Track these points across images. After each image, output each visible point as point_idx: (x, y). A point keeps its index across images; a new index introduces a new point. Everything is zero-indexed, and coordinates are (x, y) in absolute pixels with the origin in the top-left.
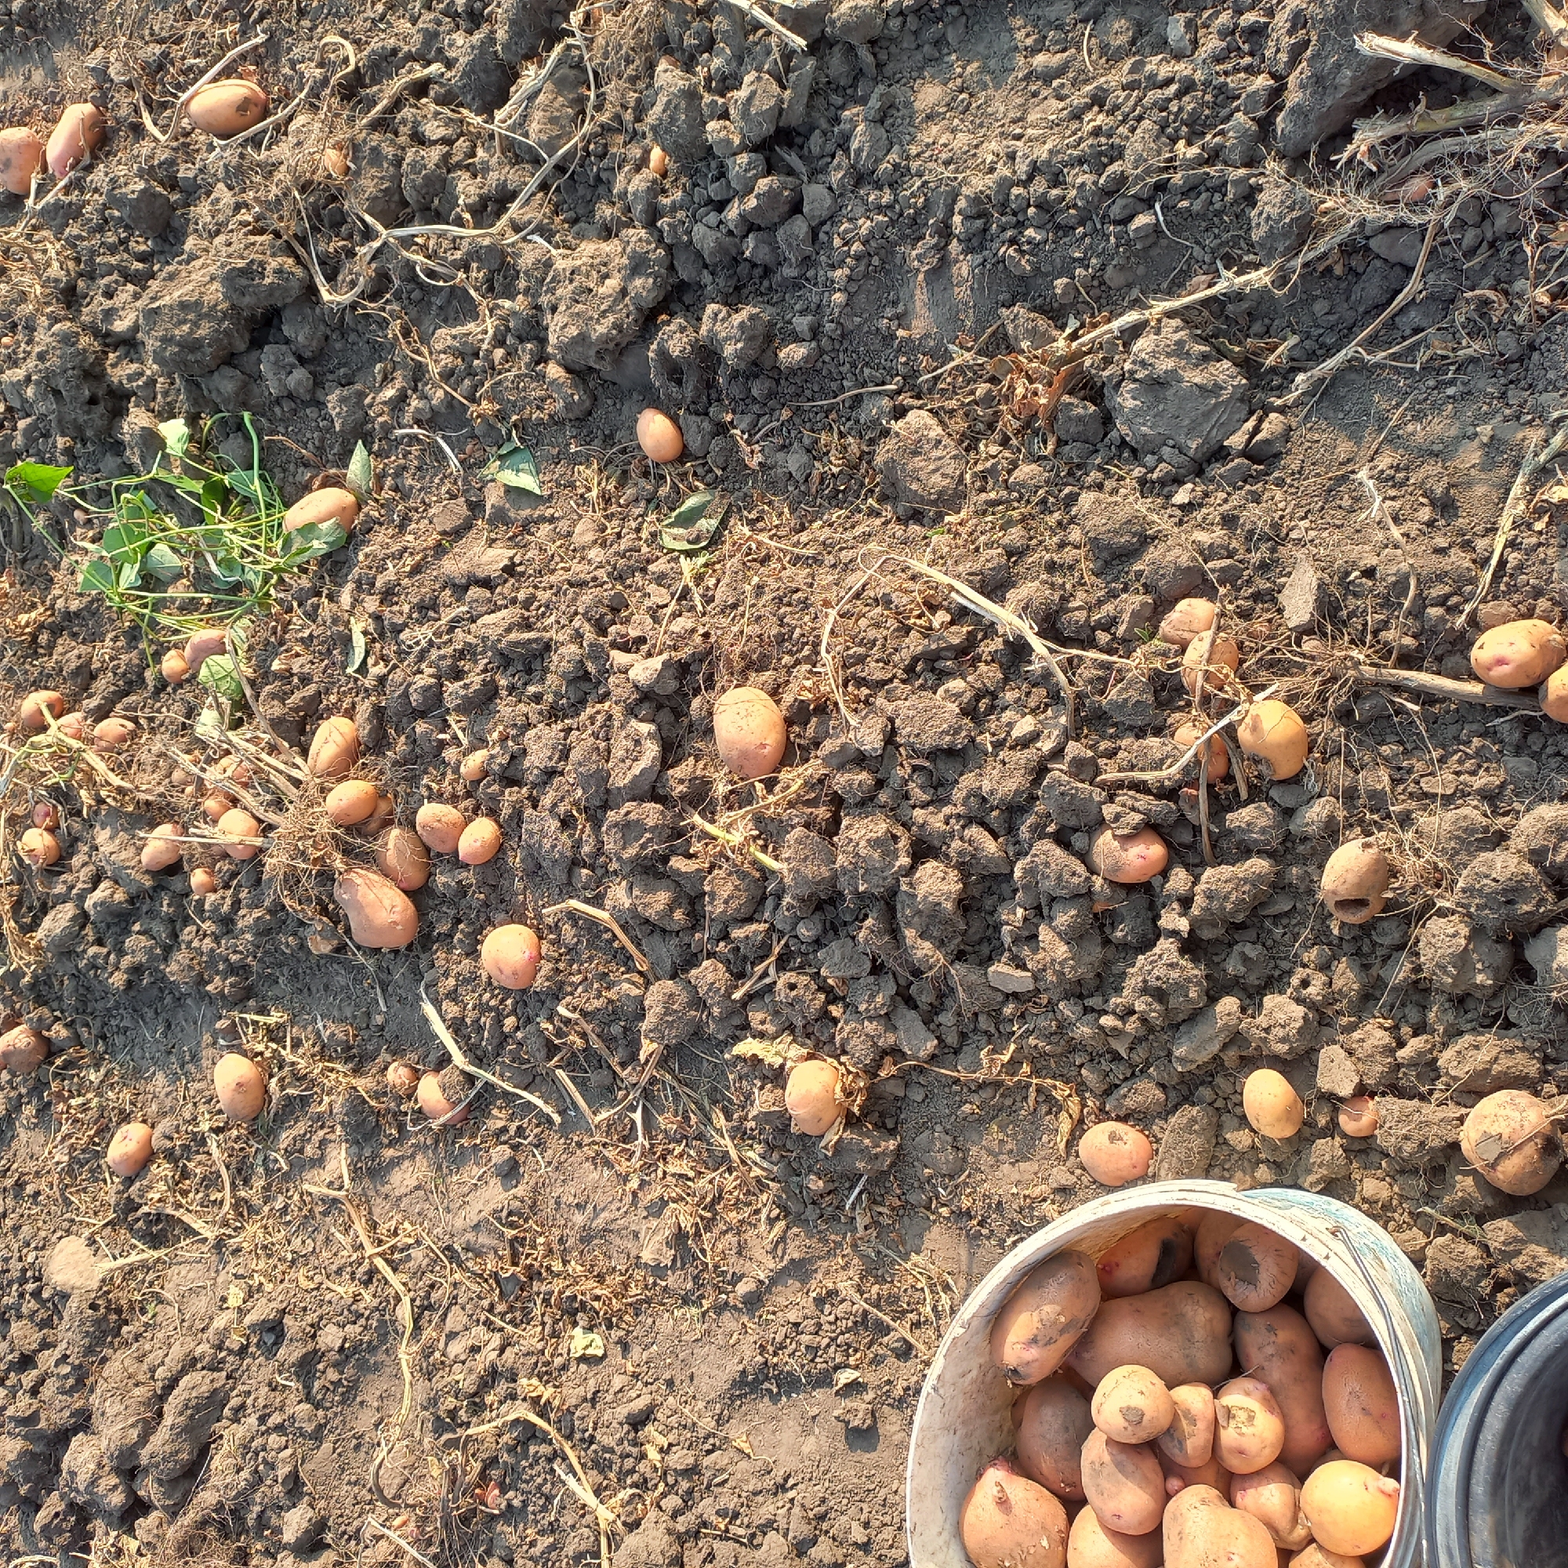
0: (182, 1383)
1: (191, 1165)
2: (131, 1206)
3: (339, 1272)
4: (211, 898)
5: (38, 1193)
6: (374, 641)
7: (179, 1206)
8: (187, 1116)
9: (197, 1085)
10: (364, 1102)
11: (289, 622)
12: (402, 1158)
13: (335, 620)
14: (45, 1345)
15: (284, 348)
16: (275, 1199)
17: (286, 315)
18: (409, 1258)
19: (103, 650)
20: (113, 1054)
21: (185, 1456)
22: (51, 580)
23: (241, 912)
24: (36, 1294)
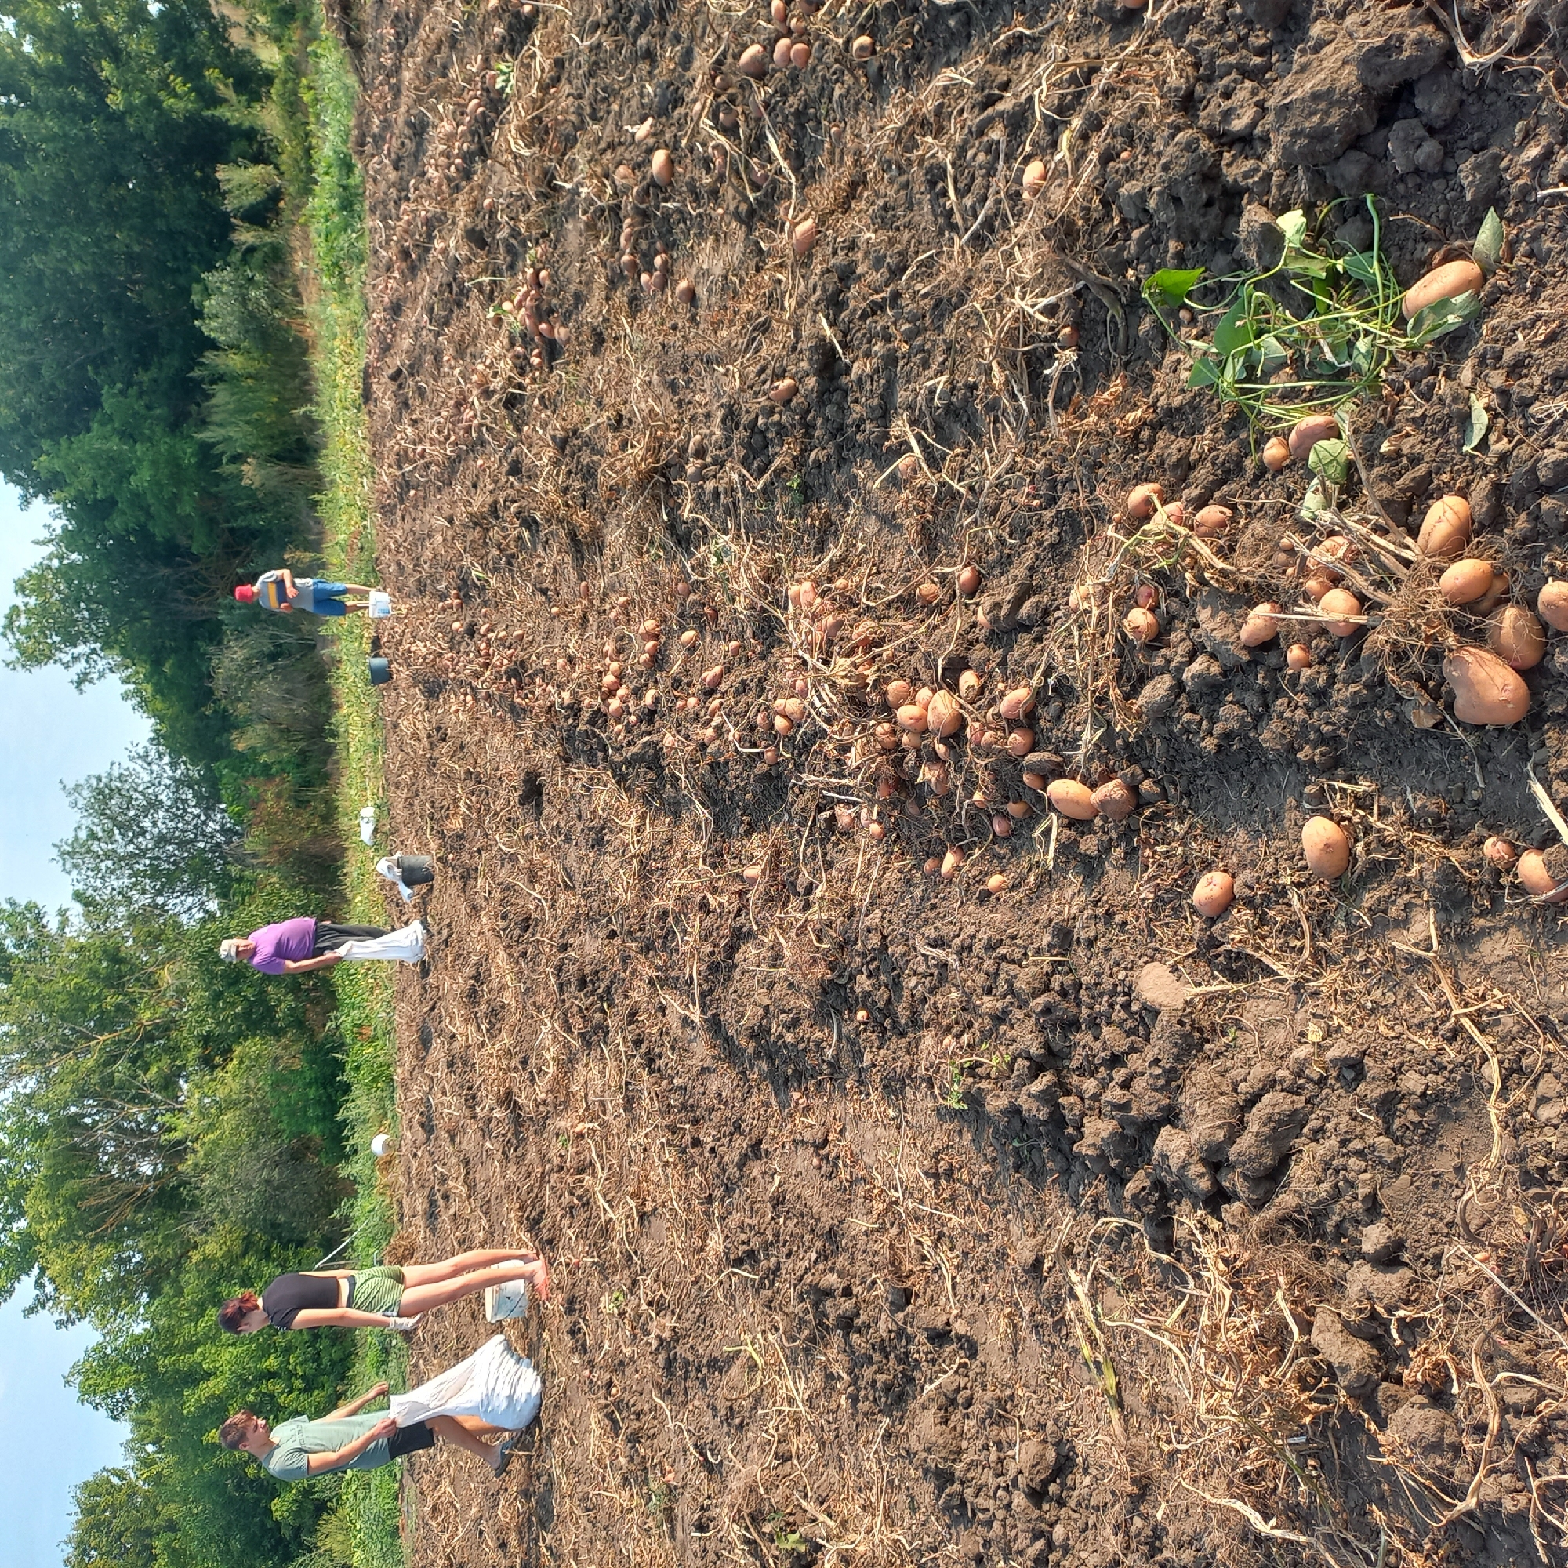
0: (1266, 1098)
1: (1272, 913)
2: (1213, 943)
3: (1421, 1026)
4: (1307, 673)
5: (1125, 923)
6: (1496, 416)
7: (1258, 948)
8: (1269, 869)
9: (1277, 843)
10: (1456, 871)
11: (1399, 404)
12: (1495, 929)
13: (1456, 398)
14: (1133, 1049)
15: (1414, 121)
16: (1356, 952)
17: (1419, 88)
18: (1498, 1022)
19: (1204, 441)
20: (1196, 810)
21: (1268, 1161)
22: (1152, 379)
23: (1337, 686)
24: (1126, 1006)
